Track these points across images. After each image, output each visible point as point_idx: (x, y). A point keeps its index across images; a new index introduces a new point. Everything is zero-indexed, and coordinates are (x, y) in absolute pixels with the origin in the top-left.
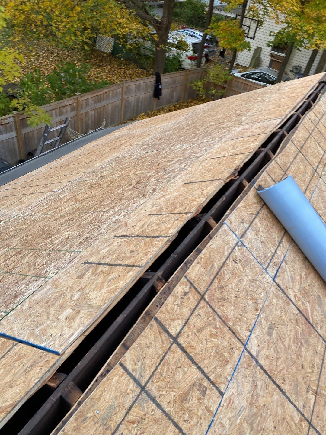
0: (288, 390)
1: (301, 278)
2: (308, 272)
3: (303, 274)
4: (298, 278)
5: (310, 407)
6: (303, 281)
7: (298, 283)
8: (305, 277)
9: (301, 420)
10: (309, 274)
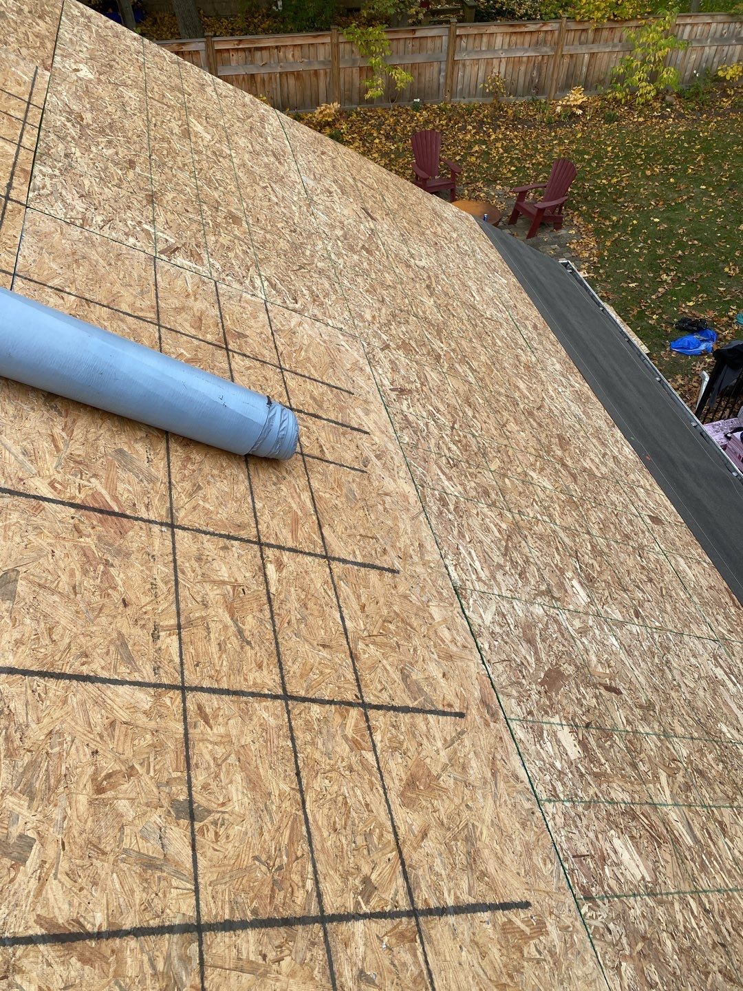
0: (102, 668)
1: (54, 440)
2: (69, 420)
3: (58, 431)
4: (45, 445)
5: (171, 661)
6: (61, 446)
7: (51, 454)
8: (64, 434)
9: (158, 697)
10: (74, 422)
